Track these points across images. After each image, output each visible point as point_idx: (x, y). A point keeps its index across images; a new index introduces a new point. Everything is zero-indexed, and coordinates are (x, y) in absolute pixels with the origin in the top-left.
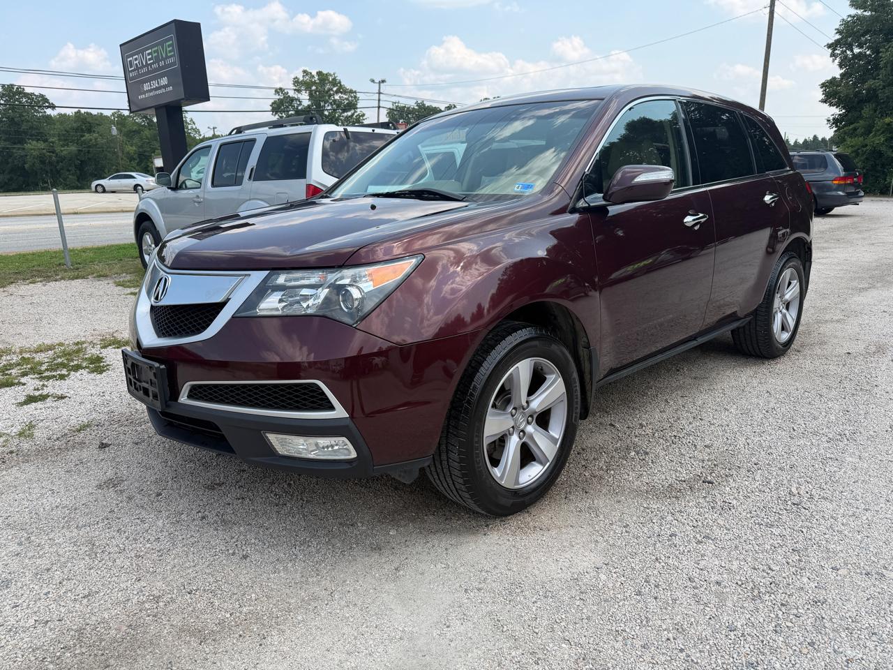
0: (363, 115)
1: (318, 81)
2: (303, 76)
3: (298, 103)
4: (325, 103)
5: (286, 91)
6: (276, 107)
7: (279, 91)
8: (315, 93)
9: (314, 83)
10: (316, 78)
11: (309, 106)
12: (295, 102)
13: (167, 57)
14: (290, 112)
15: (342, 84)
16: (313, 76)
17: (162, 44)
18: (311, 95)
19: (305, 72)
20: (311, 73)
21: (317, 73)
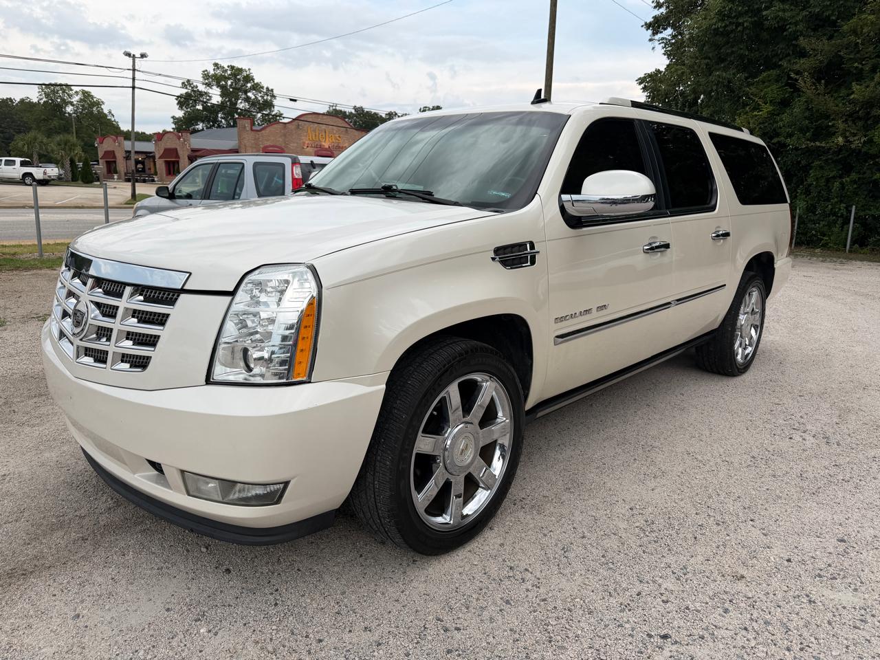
0: (282, 114)
2: (214, 70)
3: (208, 98)
5: (195, 84)
6: (183, 101)
14: (200, 107)
19: (216, 65)
21: (228, 67)
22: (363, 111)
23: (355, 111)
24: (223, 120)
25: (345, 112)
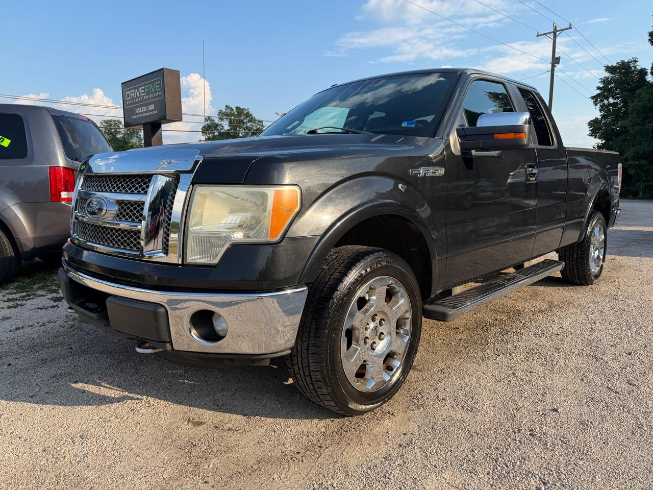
1: (236, 113)
4: (240, 128)
7: (208, 119)
8: (234, 121)
9: (233, 115)
10: (235, 111)
11: (228, 130)
12: (218, 127)
13: (155, 92)
15: (253, 116)
16: (232, 110)
17: (152, 83)
18: (230, 122)
20: (231, 108)
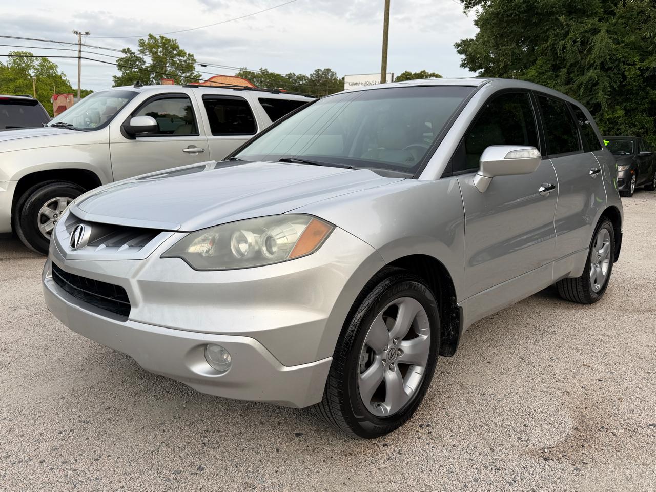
0: (201, 76)
2: (149, 39)
3: (142, 62)
5: (133, 51)
6: (123, 64)
14: (136, 70)
19: (150, 35)
21: (160, 36)
22: (267, 72)
23: (261, 72)
24: (154, 80)
25: (253, 73)
